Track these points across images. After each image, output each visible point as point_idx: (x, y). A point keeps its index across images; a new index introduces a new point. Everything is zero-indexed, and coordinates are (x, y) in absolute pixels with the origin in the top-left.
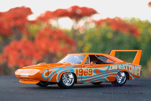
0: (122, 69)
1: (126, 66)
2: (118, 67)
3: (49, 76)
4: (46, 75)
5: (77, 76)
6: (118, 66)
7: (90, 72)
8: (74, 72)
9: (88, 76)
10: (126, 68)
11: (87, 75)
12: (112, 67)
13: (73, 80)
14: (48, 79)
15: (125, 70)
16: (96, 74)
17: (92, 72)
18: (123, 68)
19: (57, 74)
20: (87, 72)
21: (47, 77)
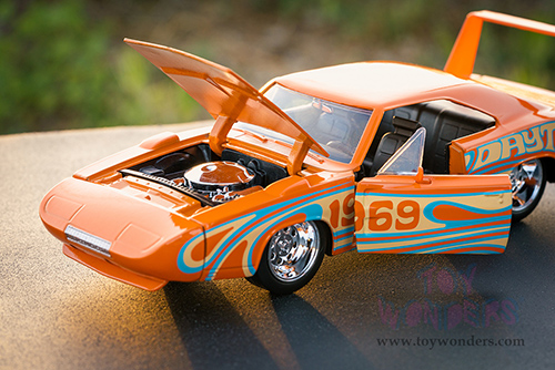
0: (530, 150)
1: (546, 132)
2: (513, 146)
3: (207, 259)
4: (195, 256)
5: (334, 230)
6: (512, 141)
8: (323, 218)
9: (393, 230)
10: (545, 144)
11: (387, 226)
12: (486, 154)
13: (315, 252)
14: (205, 271)
15: (542, 152)
16: (442, 226)
18: (535, 144)
19: (246, 242)
20: (388, 216)
21: (201, 263)
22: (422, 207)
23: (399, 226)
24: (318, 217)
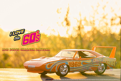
1: (105, 59)
3: (50, 67)
4: (48, 66)
5: (70, 67)
7: (79, 64)
9: (78, 67)
11: (77, 66)
12: (94, 60)
15: (104, 62)
16: (83, 66)
17: (80, 64)
18: (103, 60)
19: (56, 66)
20: (77, 64)
21: (49, 68)
22: (81, 62)
23: (79, 66)
24: (67, 64)
